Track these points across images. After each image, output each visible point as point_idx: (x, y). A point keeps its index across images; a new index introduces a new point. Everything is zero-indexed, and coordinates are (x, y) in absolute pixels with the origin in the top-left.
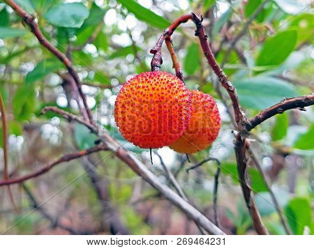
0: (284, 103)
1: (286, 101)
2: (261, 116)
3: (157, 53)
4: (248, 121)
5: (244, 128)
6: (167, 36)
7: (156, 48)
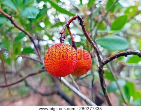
0: (118, 54)
1: (119, 53)
2: (109, 60)
3: (63, 34)
4: (103, 62)
5: (102, 65)
6: (67, 26)
7: (62, 32)
